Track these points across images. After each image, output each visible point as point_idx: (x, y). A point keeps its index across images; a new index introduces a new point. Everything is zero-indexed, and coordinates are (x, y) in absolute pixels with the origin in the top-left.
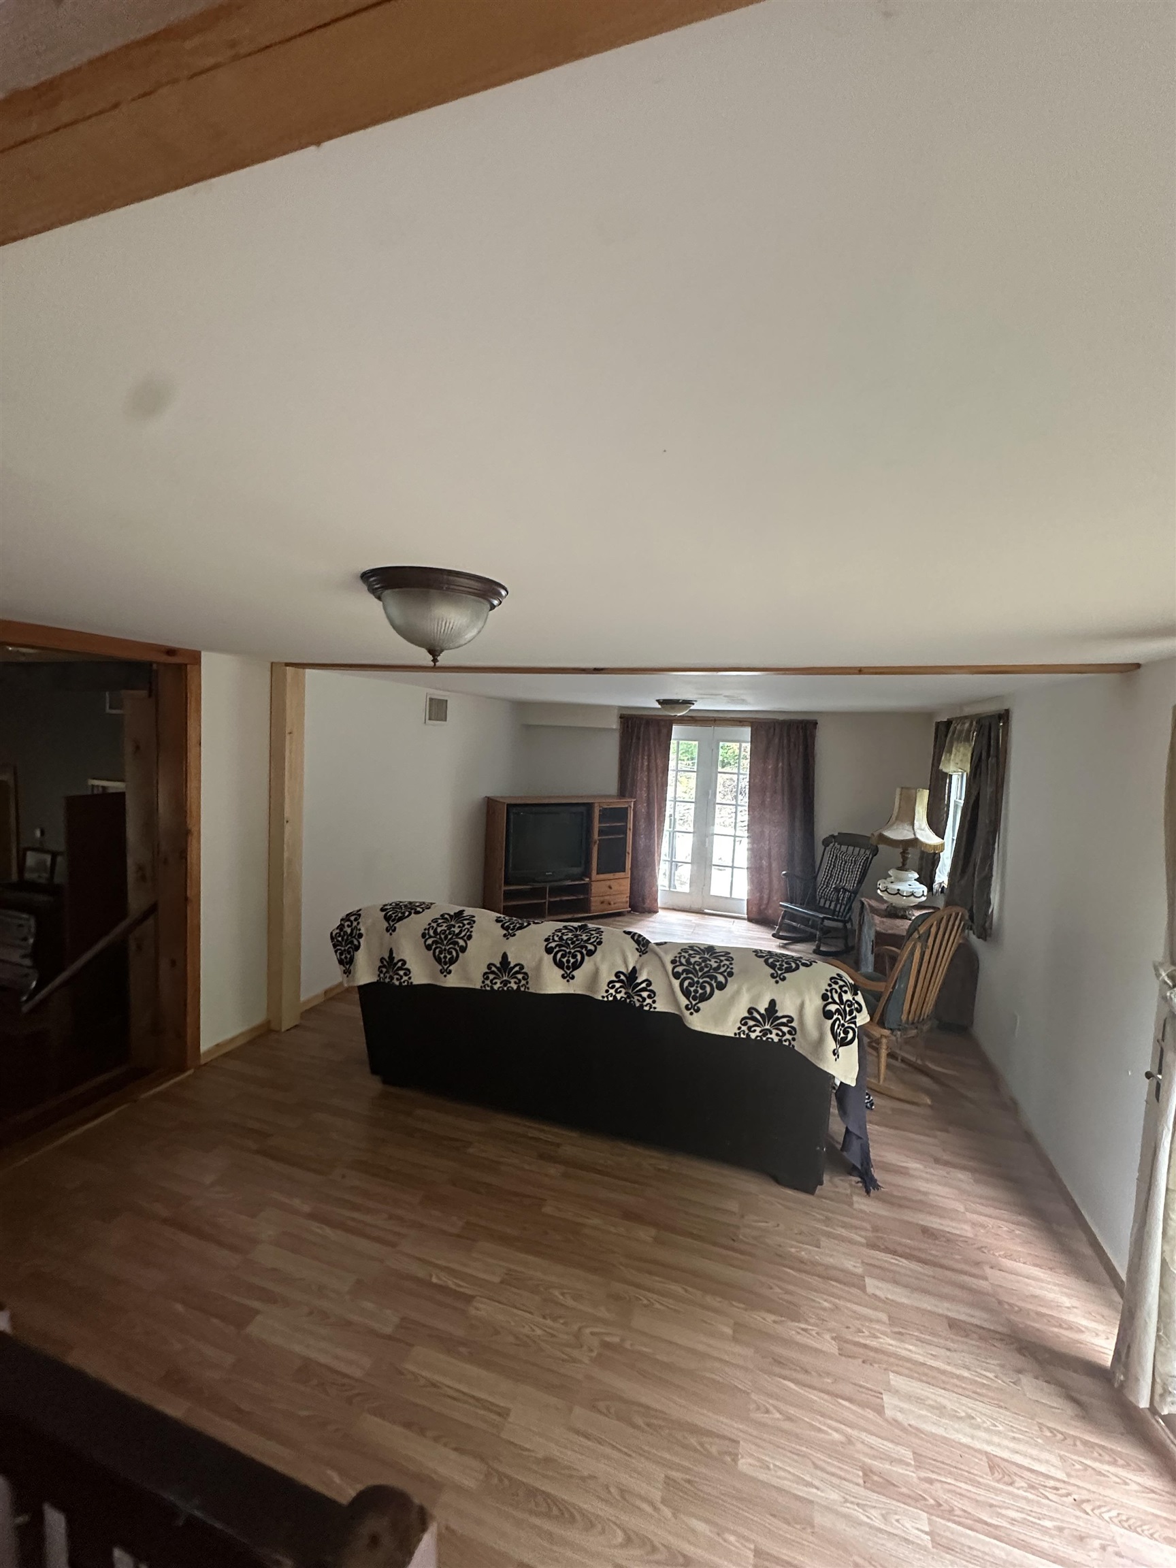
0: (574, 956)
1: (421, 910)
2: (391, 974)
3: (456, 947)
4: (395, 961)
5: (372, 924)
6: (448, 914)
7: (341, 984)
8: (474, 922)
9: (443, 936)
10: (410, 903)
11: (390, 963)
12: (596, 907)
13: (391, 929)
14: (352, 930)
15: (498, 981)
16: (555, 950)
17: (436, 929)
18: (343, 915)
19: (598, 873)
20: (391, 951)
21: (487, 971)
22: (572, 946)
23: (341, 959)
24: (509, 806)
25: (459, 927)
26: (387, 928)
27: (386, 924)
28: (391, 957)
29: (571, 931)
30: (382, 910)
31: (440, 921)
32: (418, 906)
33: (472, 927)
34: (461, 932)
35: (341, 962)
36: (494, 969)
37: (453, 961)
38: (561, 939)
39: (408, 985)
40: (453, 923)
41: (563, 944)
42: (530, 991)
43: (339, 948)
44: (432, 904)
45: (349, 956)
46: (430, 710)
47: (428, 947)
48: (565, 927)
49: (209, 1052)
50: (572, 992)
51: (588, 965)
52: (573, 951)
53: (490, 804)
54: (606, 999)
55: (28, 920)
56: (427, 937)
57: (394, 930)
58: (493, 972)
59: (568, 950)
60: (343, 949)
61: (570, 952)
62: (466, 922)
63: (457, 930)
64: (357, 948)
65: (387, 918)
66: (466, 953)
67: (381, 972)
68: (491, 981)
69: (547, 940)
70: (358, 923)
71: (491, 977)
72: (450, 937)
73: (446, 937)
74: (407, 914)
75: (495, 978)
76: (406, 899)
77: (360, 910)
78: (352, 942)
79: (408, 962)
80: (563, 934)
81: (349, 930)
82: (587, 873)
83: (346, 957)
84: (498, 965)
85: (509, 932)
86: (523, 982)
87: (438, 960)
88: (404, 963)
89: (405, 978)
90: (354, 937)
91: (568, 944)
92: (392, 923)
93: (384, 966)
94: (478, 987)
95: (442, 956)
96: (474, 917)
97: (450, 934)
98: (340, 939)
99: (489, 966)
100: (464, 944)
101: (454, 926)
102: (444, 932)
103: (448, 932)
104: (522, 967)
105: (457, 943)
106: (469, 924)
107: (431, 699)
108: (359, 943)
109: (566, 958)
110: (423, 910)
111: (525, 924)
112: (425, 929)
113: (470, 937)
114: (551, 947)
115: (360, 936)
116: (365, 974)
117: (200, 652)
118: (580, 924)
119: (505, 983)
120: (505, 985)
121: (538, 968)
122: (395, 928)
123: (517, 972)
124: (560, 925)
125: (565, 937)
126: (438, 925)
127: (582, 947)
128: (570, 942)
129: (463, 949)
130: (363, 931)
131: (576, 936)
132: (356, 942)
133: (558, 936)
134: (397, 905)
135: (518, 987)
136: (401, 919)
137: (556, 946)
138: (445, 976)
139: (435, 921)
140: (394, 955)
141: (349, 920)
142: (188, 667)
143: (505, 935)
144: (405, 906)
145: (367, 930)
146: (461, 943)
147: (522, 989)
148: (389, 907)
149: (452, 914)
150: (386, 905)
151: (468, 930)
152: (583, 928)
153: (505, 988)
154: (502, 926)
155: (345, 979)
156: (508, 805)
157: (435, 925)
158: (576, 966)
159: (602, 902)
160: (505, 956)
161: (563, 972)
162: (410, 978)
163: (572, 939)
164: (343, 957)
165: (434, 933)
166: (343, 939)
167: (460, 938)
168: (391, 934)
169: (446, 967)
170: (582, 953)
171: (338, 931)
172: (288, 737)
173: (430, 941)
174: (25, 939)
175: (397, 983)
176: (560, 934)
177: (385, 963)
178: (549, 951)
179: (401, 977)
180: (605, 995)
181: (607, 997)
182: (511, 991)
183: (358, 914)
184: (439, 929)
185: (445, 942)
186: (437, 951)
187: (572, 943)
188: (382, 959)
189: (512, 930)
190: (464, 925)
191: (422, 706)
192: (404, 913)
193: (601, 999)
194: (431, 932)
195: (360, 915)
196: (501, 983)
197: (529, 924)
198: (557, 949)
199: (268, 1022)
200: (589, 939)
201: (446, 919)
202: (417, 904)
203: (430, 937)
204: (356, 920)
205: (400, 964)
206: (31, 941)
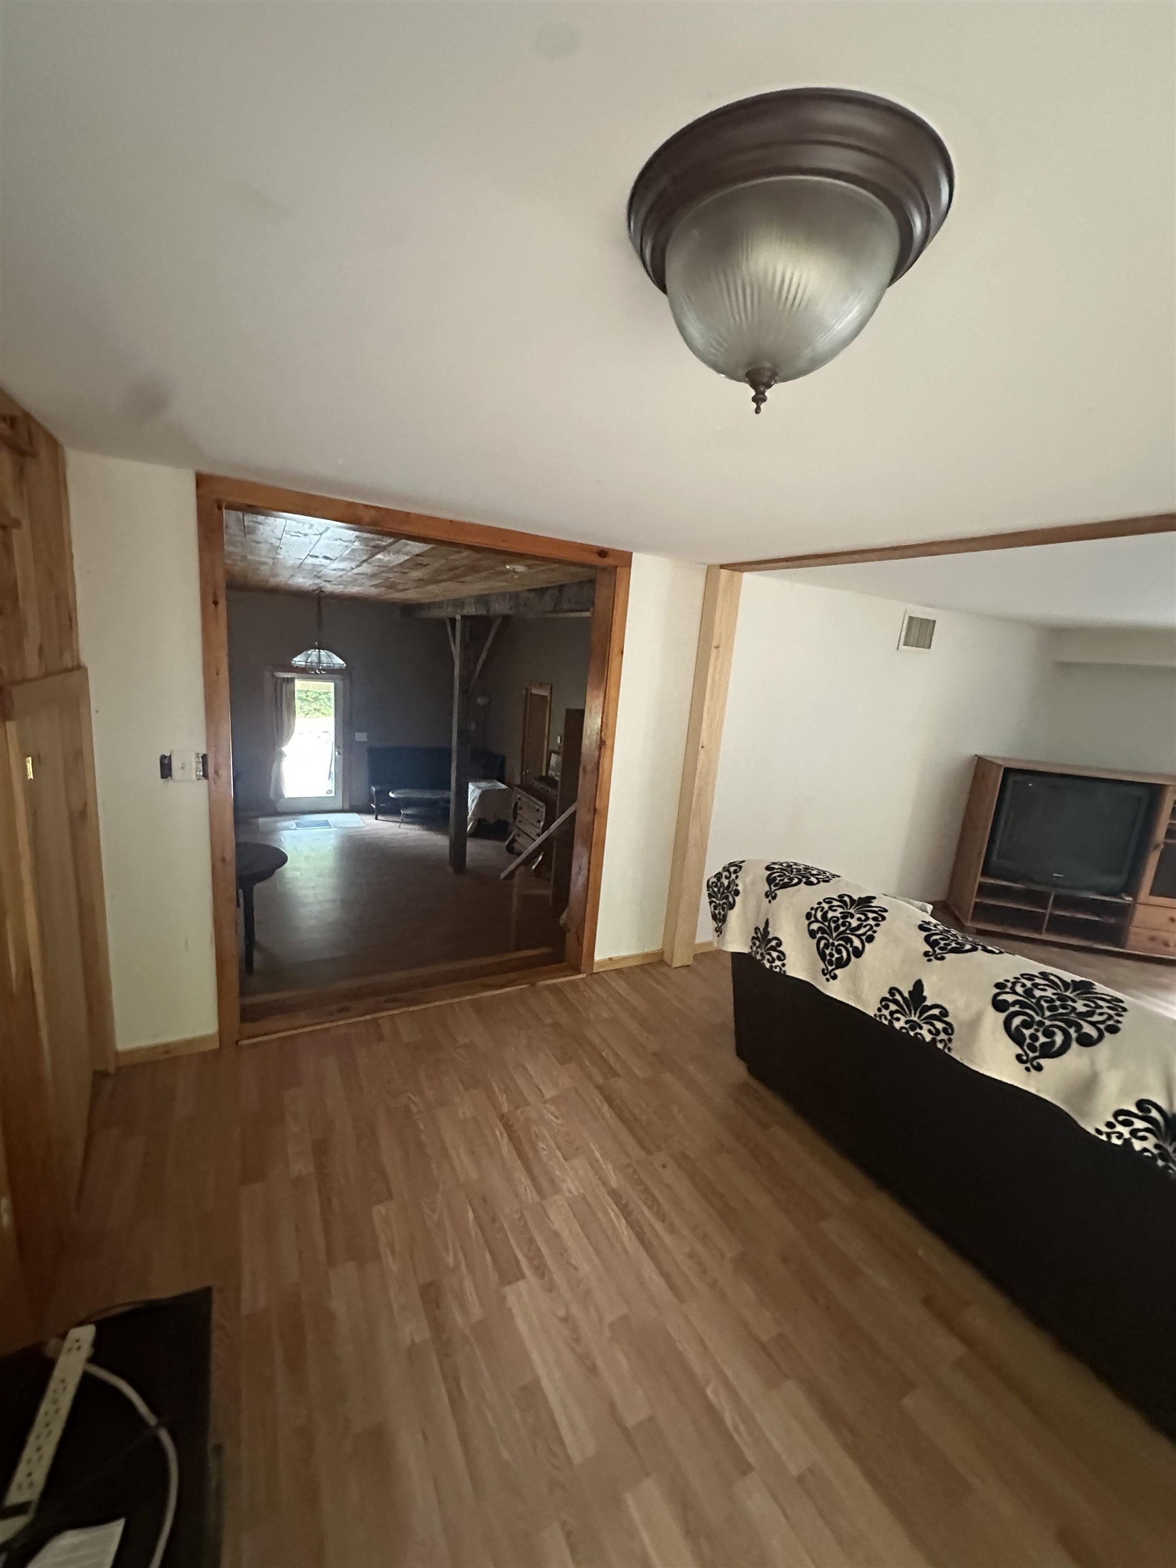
0: (1049, 1033)
1: (815, 881)
2: (763, 951)
3: (849, 946)
4: (770, 937)
5: (751, 883)
6: (850, 897)
7: (711, 943)
8: (884, 918)
9: (833, 925)
10: (806, 868)
11: (763, 937)
12: (1137, 939)
13: (771, 896)
14: (729, 883)
15: (903, 1019)
16: (1012, 1009)
17: (827, 912)
18: (726, 863)
19: (1152, 893)
20: (767, 923)
21: (888, 996)
22: (1047, 1013)
23: (715, 913)
24: (1008, 771)
25: (859, 919)
26: (767, 892)
27: (767, 888)
28: (766, 932)
29: (1054, 985)
30: (768, 868)
31: (835, 903)
32: (813, 875)
33: (877, 925)
34: (859, 927)
35: (714, 917)
36: (898, 997)
37: (841, 964)
38: (1029, 993)
39: (780, 973)
40: (852, 911)
41: (1028, 1001)
42: (952, 1054)
43: (714, 899)
44: (834, 876)
45: (722, 913)
46: (907, 634)
47: (812, 934)
48: (1044, 975)
49: (603, 963)
50: (1033, 1091)
51: (1076, 1058)
52: (1047, 1023)
53: (981, 766)
54: (1104, 1138)
55: (542, 807)
56: (813, 919)
57: (774, 898)
58: (896, 1002)
59: (1038, 1018)
60: (718, 902)
61: (1041, 1024)
62: (871, 915)
63: (854, 923)
64: (732, 906)
65: (770, 880)
66: (860, 959)
67: (754, 944)
68: (892, 1013)
69: (998, 986)
70: (737, 877)
71: (893, 1007)
72: (842, 929)
73: (837, 928)
74: (796, 881)
75: (897, 1012)
76: (803, 861)
77: (744, 861)
78: (727, 898)
79: (784, 944)
80: (1036, 985)
81: (726, 882)
82: (1131, 887)
83: (720, 913)
84: (906, 995)
85: (936, 949)
86: (943, 1036)
87: (822, 955)
88: (780, 944)
89: (778, 963)
90: (730, 892)
91: (1041, 1008)
92: (773, 888)
93: (757, 939)
94: (871, 1012)
95: (828, 952)
96: (886, 911)
97: (843, 924)
98: (716, 889)
99: (893, 991)
100: (860, 946)
101: (852, 916)
102: (836, 920)
103: (841, 921)
104: (945, 1013)
105: (851, 942)
106: (875, 919)
107: (911, 618)
108: (734, 900)
109: (1032, 1031)
110: (819, 882)
111: (968, 947)
112: (812, 909)
113: (870, 939)
114: (1005, 1001)
115: (737, 893)
116: (737, 941)
117: (632, 553)
118: (1078, 978)
119: (914, 1025)
120: (913, 1029)
121: (975, 1023)
122: (776, 895)
123: (934, 1017)
124: (1035, 967)
125: (1037, 993)
126: (830, 908)
127: (1070, 1023)
128: (1045, 1005)
129: (858, 953)
130: (740, 888)
131: (1062, 998)
132: (731, 899)
133: (1024, 985)
134: (789, 866)
135: (934, 1040)
136: (785, 886)
137: (1015, 1003)
138: (828, 980)
139: (829, 901)
140: (769, 929)
141: (728, 871)
142: (618, 568)
143: (926, 954)
144: (799, 870)
145: (745, 889)
146: (857, 943)
147: (940, 1046)
148: (776, 866)
149: (856, 897)
150: (774, 863)
151: (871, 927)
152: (1083, 988)
153: (912, 1033)
154: (927, 939)
155: (716, 939)
156: (1005, 768)
157: (826, 906)
158: (1049, 1051)
159: (1152, 939)
160: (919, 985)
161: (1020, 1051)
162: (784, 965)
163: (1052, 1000)
164: (717, 912)
165: (822, 916)
166: (719, 890)
167: (857, 936)
168: (770, 902)
169: (830, 968)
170: (1067, 1036)
171: (715, 880)
172: (714, 652)
173: (815, 926)
174: (539, 822)
175: (768, 965)
176: (1029, 984)
177: (759, 935)
178: (999, 1005)
179: (773, 961)
180: (1105, 1129)
181: (1109, 1135)
182: (918, 1040)
183: (738, 866)
184: (830, 914)
185: (835, 934)
186: (822, 943)
187: (1050, 1009)
188: (757, 929)
189: (940, 949)
190: (867, 919)
191: (897, 627)
192: (792, 879)
193: (1093, 1132)
194: (819, 915)
195: (740, 868)
196: (907, 1022)
197: (974, 949)
198: (1017, 1008)
199: (662, 953)
200: (1091, 1014)
201: (845, 903)
202: (814, 872)
203: (817, 921)
204: (735, 872)
205: (774, 943)
206: (542, 823)
